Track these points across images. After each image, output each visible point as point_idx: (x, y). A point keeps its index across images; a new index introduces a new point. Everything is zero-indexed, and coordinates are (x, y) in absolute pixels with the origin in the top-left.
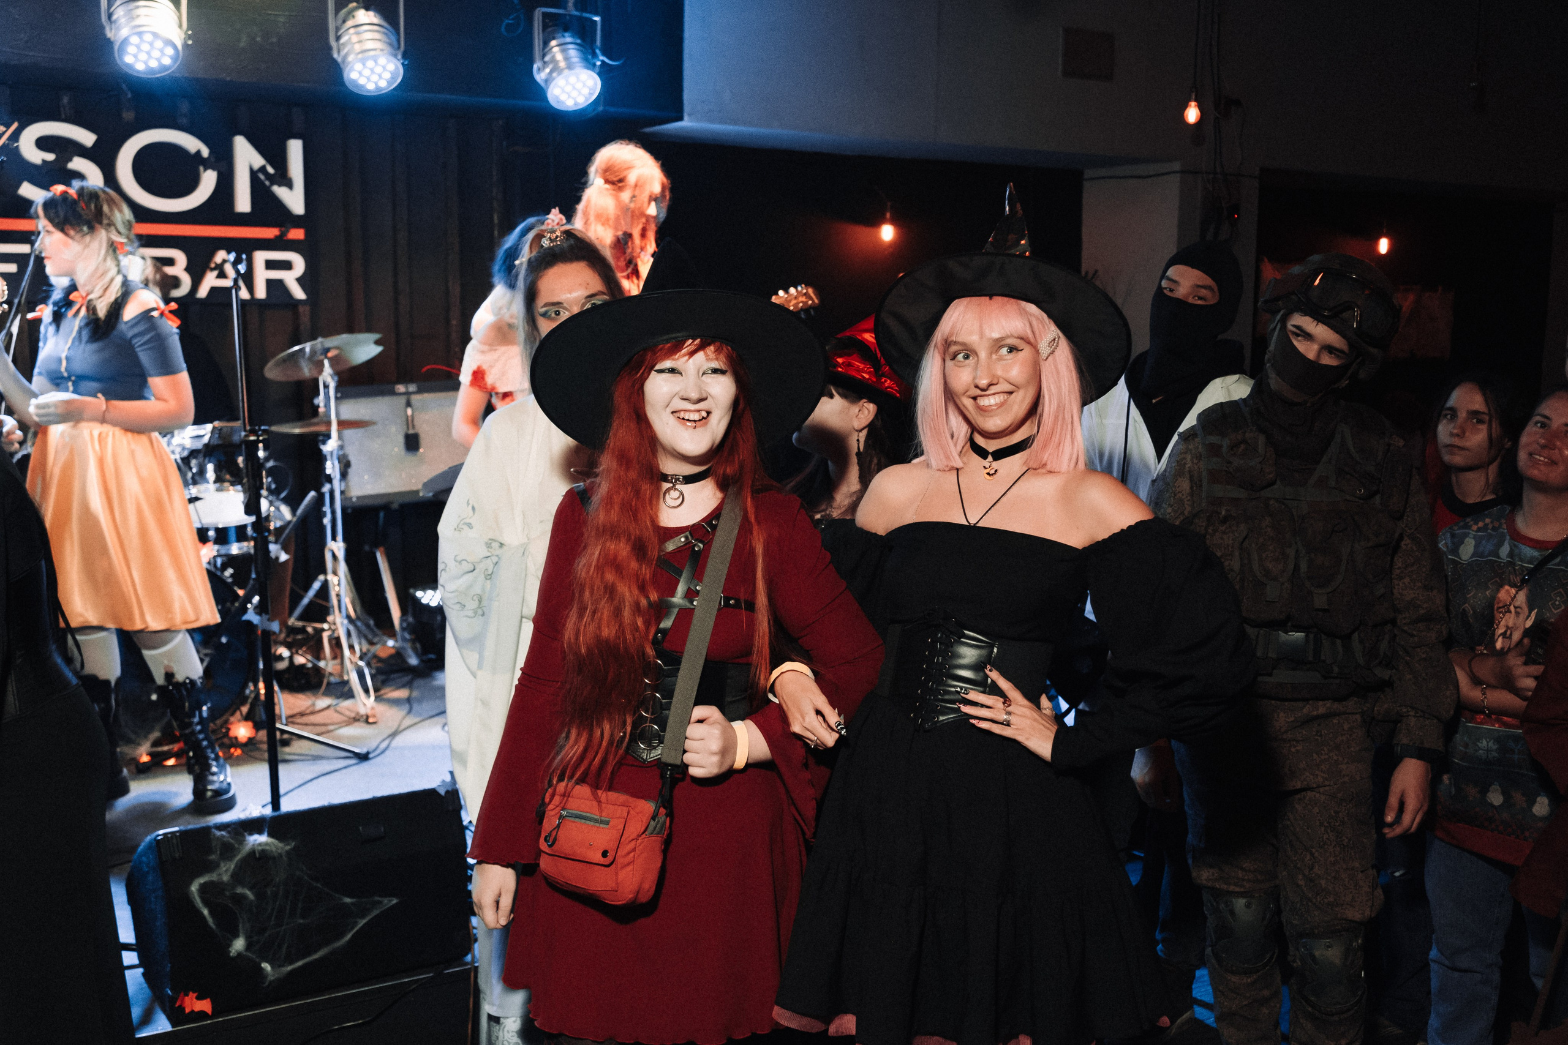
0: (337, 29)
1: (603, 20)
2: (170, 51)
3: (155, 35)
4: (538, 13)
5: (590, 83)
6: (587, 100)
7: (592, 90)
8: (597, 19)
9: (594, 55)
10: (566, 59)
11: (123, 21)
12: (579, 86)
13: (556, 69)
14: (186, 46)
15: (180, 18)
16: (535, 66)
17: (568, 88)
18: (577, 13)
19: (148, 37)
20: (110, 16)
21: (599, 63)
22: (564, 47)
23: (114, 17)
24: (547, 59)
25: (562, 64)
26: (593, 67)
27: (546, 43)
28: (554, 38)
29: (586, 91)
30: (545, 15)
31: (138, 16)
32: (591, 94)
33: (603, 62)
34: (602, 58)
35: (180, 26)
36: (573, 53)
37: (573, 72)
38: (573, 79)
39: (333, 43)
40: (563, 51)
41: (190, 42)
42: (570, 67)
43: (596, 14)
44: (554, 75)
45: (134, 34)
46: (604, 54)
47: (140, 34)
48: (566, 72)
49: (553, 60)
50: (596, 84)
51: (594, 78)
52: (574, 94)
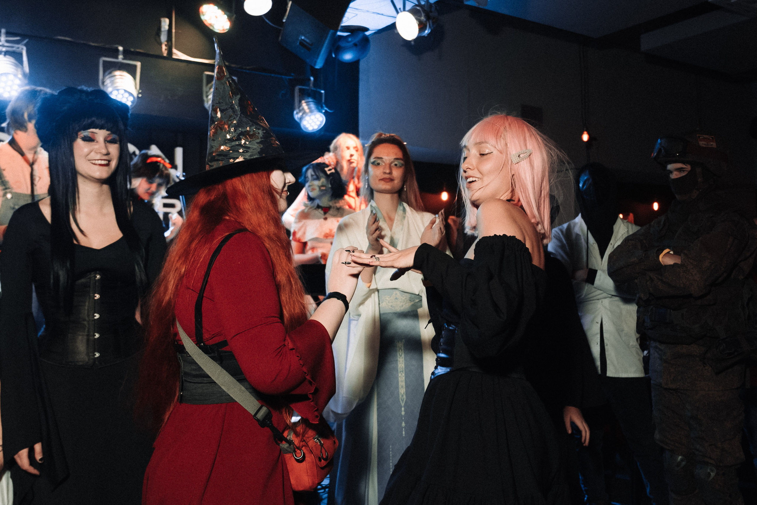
0: (207, 92)
1: (325, 92)
2: (131, 99)
3: (126, 91)
4: (297, 89)
5: (321, 119)
6: (319, 127)
7: (322, 122)
8: (323, 92)
9: (322, 107)
10: (309, 108)
11: (109, 85)
12: (315, 120)
13: (305, 113)
14: (138, 97)
15: (136, 84)
16: (295, 112)
17: (310, 121)
18: (315, 89)
19: (122, 92)
20: (103, 83)
21: (324, 111)
22: (308, 103)
23: (105, 84)
24: (301, 108)
25: (307, 111)
26: (321, 112)
27: (300, 102)
28: (304, 100)
29: (319, 123)
30: (301, 90)
31: (117, 82)
32: (320, 125)
33: (326, 111)
34: (326, 109)
35: (136, 88)
36: (312, 105)
37: (312, 114)
38: (313, 117)
39: (205, 98)
40: (308, 105)
41: (140, 96)
42: (311, 111)
43: (322, 90)
44: (304, 115)
45: (115, 90)
46: (327, 107)
47: (118, 90)
48: (310, 114)
49: (303, 109)
50: (323, 120)
51: (323, 117)
52: (313, 124)
